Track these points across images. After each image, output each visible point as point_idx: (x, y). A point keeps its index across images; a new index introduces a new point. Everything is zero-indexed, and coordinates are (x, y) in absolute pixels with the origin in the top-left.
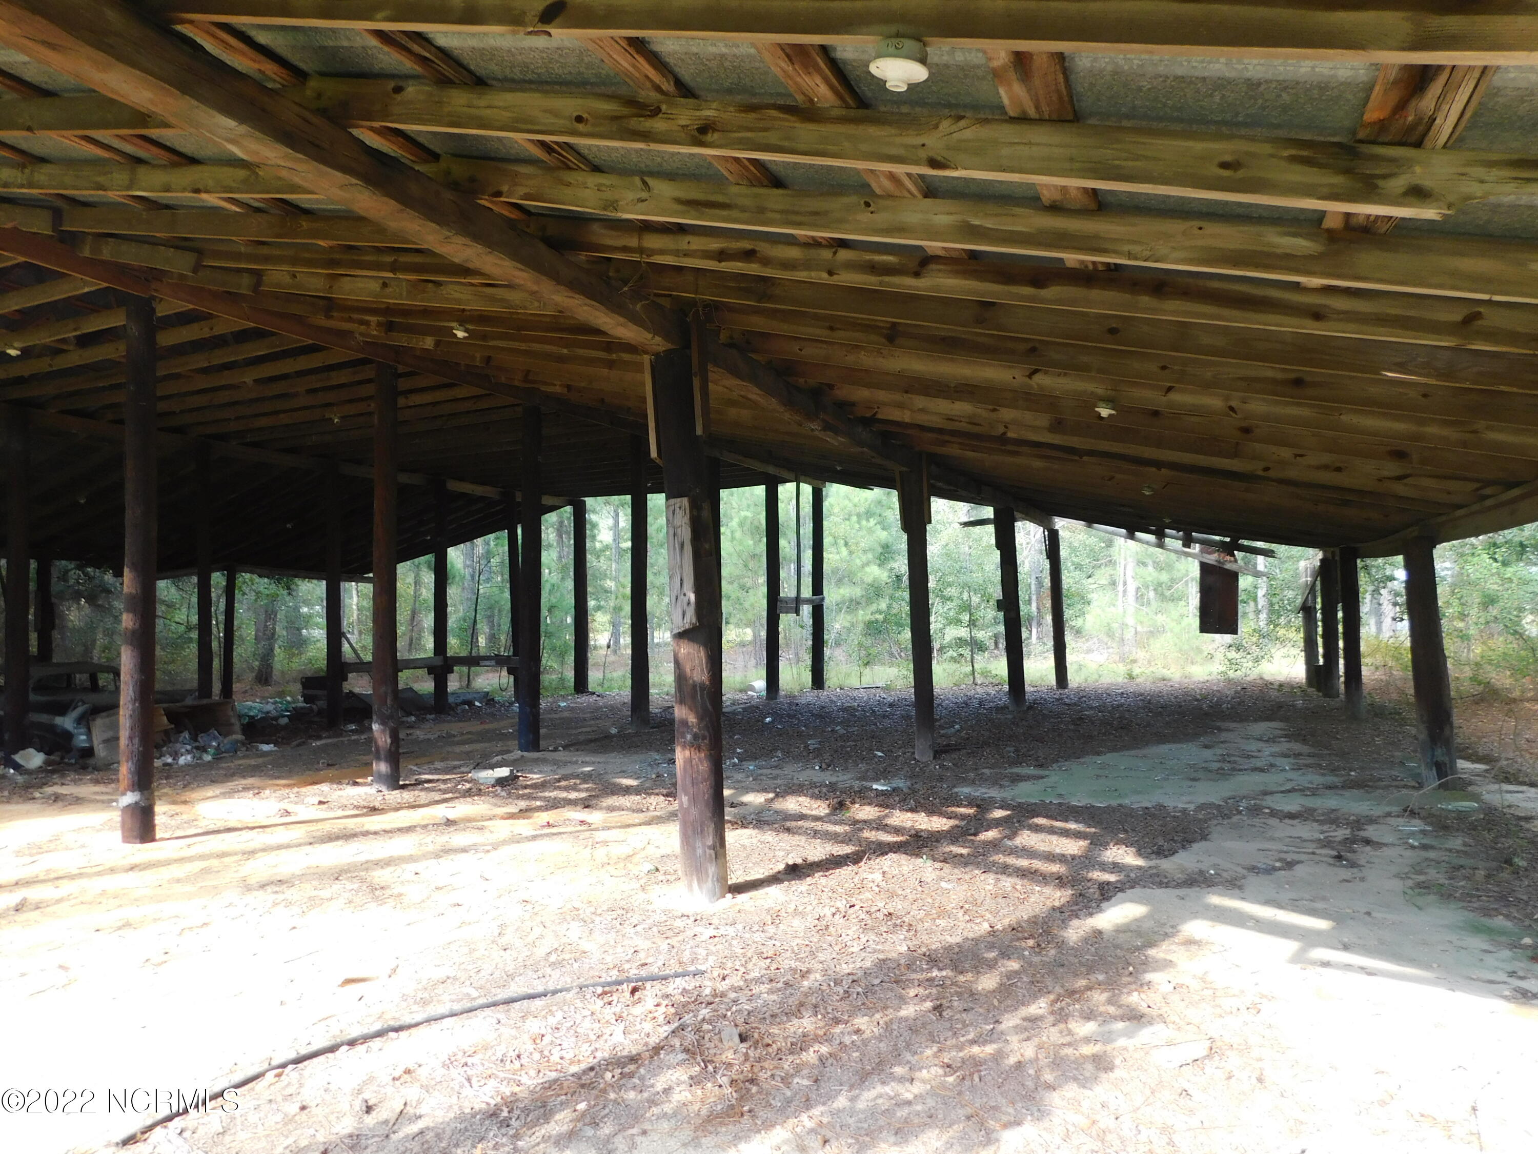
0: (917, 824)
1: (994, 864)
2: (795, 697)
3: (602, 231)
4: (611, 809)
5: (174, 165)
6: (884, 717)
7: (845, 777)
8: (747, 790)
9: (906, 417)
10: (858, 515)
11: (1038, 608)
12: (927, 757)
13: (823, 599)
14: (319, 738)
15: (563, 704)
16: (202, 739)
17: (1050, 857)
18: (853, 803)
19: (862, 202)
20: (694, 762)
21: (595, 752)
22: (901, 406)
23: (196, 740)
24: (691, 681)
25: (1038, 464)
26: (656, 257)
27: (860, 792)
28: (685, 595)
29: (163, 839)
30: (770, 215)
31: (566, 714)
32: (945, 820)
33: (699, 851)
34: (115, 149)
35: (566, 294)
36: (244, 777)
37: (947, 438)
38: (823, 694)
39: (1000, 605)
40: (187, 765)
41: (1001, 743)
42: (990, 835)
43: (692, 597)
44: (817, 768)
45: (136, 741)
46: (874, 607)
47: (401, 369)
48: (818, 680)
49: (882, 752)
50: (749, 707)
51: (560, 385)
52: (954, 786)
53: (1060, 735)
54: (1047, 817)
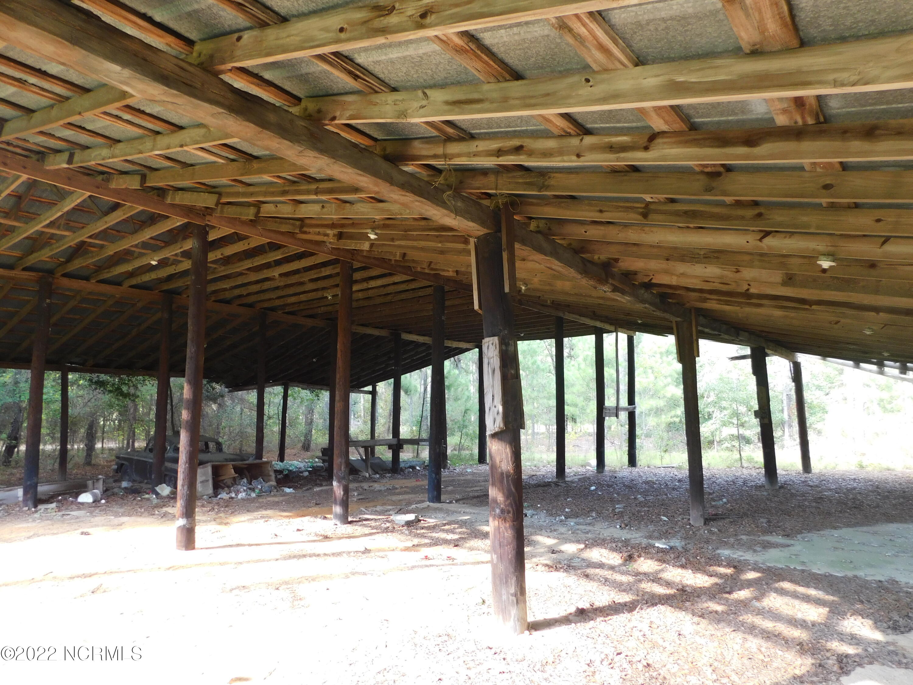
0: (685, 579)
1: (743, 624)
2: (615, 472)
3: (421, 146)
4: (471, 549)
5: (173, 132)
6: (674, 489)
7: (637, 535)
8: (567, 540)
9: (673, 281)
10: (661, 353)
11: (789, 416)
12: (700, 523)
13: (635, 408)
14: (321, 485)
15: (469, 470)
16: (254, 483)
17: (793, 622)
18: (639, 556)
19: (583, 80)
20: (501, 530)
21: (474, 505)
22: (667, 272)
23: (251, 484)
24: (500, 470)
25: (778, 313)
26: (456, 159)
27: (645, 548)
28: (495, 407)
29: (198, 549)
30: (512, 102)
31: (469, 477)
32: (707, 577)
33: (504, 597)
34: (143, 127)
35: (401, 193)
36: (266, 509)
37: (708, 296)
38: (635, 470)
39: (757, 414)
40: (242, 499)
41: (756, 515)
42: (743, 594)
43: (500, 408)
44: (618, 527)
45: (186, 487)
46: (673, 413)
47: (356, 265)
48: (632, 461)
49: (667, 517)
50: (584, 478)
51: (453, 271)
52: (717, 549)
53: (804, 511)
54: (791, 581)
